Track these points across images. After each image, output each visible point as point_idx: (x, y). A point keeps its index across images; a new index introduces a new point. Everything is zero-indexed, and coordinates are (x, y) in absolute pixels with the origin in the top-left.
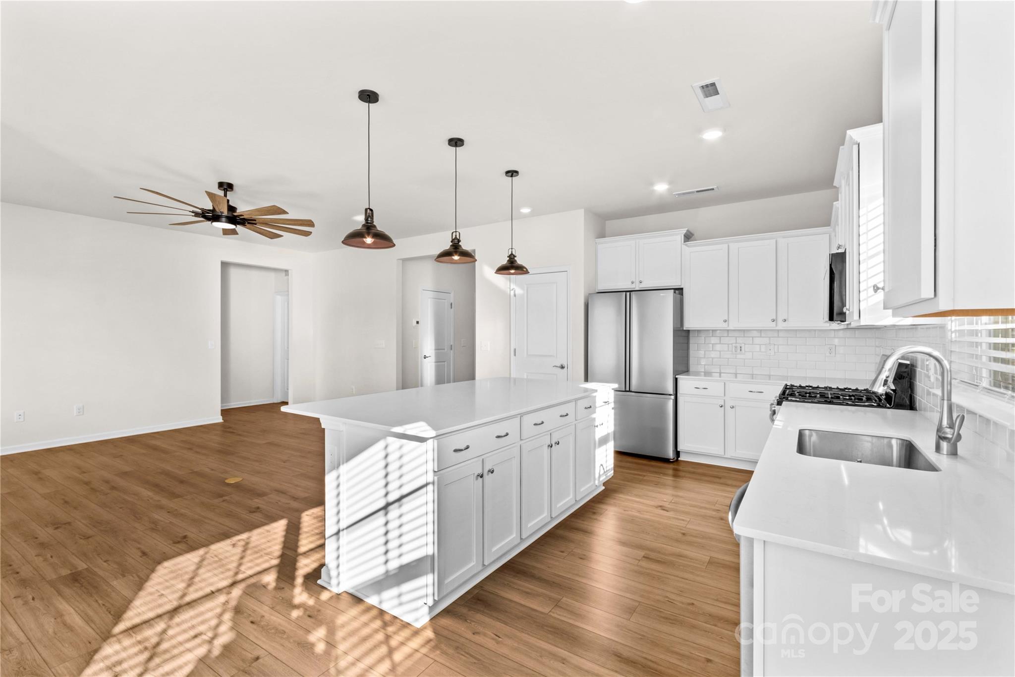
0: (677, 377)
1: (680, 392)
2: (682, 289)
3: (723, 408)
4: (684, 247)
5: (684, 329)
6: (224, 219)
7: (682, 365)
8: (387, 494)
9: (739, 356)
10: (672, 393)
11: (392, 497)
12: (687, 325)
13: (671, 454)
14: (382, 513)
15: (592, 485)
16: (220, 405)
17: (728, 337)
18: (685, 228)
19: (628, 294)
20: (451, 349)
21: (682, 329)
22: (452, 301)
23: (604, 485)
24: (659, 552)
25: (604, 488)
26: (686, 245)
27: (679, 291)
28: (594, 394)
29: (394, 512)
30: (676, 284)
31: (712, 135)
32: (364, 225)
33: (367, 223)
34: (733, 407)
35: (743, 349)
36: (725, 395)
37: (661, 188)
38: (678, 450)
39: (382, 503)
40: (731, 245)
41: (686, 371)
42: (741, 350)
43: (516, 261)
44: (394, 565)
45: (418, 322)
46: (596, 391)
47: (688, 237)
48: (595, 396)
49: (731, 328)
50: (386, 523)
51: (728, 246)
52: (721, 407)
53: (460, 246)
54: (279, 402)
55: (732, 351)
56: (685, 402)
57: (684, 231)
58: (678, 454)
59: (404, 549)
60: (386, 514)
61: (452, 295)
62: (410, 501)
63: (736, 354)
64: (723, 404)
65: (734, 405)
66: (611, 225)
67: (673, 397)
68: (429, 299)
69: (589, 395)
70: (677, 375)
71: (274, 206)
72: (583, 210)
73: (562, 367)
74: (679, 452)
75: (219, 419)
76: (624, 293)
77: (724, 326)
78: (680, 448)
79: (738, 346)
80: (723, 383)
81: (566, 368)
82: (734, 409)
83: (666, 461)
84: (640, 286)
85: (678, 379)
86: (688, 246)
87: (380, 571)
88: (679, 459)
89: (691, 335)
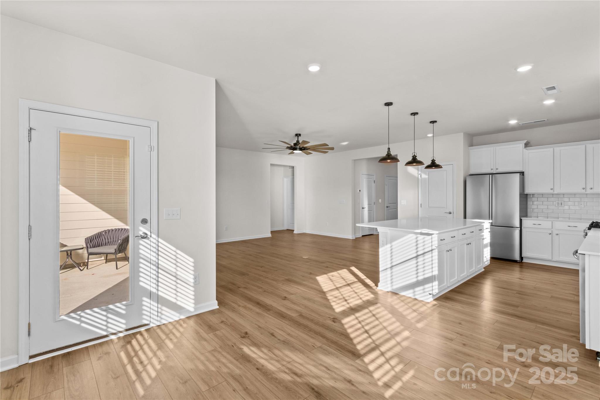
0: (521, 218)
1: (524, 226)
2: (524, 172)
3: (551, 235)
4: (525, 150)
5: (525, 193)
6: (298, 149)
7: (524, 213)
8: (417, 252)
9: (560, 208)
10: (519, 226)
11: (419, 253)
12: (527, 192)
13: (517, 258)
14: (415, 259)
15: (481, 266)
16: (270, 229)
17: (553, 197)
18: (525, 140)
19: (491, 176)
20: (375, 204)
21: (523, 193)
22: (375, 179)
23: (484, 269)
24: (524, 292)
25: (484, 270)
26: (526, 149)
27: (522, 173)
28: (483, 224)
29: (420, 259)
30: (520, 169)
31: (549, 102)
32: (386, 155)
33: (388, 154)
34: (558, 234)
35: (563, 204)
36: (552, 228)
37: (513, 122)
38: (522, 256)
39: (415, 255)
40: (555, 148)
41: (526, 216)
42: (561, 205)
43: (435, 163)
44: (421, 278)
45: (360, 191)
46: (484, 223)
47: (527, 145)
48: (483, 225)
49: (556, 192)
50: (417, 263)
51: (554, 149)
52: (550, 234)
53: (417, 159)
54: (285, 229)
55: (555, 205)
56: (526, 231)
57: (525, 141)
58: (522, 258)
59: (426, 272)
60: (417, 259)
61: (375, 176)
62: (428, 255)
63: (558, 207)
64: (551, 233)
65: (558, 233)
66: (476, 139)
67: (519, 229)
68: (365, 179)
69: (480, 224)
70: (522, 217)
71: (325, 143)
72: (463, 133)
73: (450, 213)
74: (523, 257)
75: (270, 235)
76: (489, 175)
77: (551, 192)
78: (523, 255)
79: (560, 202)
80: (551, 222)
81: (452, 213)
82: (558, 235)
83: (516, 261)
84: (497, 171)
85: (522, 220)
86: (527, 150)
87: (415, 280)
88: (523, 261)
89: (528, 196)
